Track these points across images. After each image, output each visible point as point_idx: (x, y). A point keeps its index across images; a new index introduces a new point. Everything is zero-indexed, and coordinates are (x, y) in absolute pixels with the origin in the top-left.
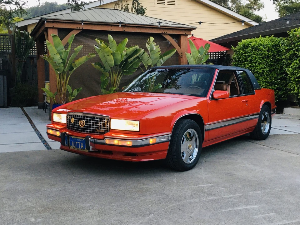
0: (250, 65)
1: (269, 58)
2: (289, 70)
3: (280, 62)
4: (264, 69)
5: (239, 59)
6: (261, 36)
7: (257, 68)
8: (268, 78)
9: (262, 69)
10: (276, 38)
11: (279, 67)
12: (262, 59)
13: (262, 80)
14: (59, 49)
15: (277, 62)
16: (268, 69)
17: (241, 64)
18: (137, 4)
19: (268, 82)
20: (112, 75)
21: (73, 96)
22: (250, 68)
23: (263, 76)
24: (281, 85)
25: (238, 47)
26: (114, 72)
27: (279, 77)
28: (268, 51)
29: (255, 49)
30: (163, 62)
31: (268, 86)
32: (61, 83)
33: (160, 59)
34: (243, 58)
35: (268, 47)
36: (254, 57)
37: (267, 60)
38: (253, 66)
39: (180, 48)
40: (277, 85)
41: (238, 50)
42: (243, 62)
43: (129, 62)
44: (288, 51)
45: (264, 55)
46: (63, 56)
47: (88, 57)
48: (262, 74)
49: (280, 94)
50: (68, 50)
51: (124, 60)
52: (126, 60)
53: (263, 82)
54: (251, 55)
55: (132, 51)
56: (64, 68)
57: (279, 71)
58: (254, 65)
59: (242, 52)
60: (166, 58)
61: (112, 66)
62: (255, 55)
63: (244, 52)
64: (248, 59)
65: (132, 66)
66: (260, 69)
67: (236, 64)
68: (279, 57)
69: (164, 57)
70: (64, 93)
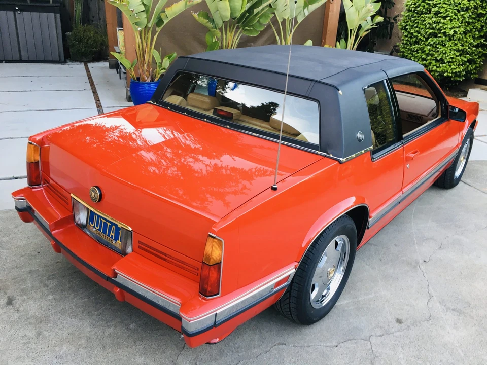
1: (467, 11)
3: (482, 19)
4: (457, 30)
7: (446, 26)
8: (459, 44)
9: (454, 28)
11: (480, 27)
12: (457, 12)
13: (451, 46)
15: (477, 18)
17: (418, 17)
19: (458, 51)
20: (226, 34)
21: (163, 68)
22: (434, 26)
23: (453, 40)
27: (475, 43)
30: (307, 14)
31: (457, 56)
32: (142, 46)
33: (304, 8)
34: (424, 6)
36: (444, 8)
37: (464, 14)
38: (440, 23)
40: (470, 55)
42: (422, 13)
43: (255, 13)
45: (462, 6)
47: (188, 4)
48: (451, 38)
49: (470, 69)
52: (250, 10)
53: (450, 49)
54: (440, 3)
56: (148, 22)
57: (477, 33)
58: (441, 21)
60: (313, 7)
61: (227, 20)
62: (446, 4)
64: (433, 10)
65: (258, 21)
66: (451, 29)
67: (409, 15)
68: (482, 10)
69: (310, 6)
70: (148, 64)
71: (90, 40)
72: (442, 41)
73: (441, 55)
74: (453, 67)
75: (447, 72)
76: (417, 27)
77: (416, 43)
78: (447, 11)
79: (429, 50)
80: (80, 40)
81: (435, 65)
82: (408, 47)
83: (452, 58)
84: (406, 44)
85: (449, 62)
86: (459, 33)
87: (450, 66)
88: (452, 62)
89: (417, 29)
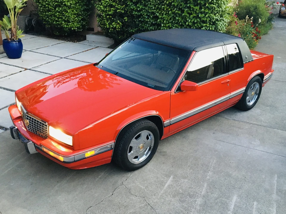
4: (71, 2)
8: (75, 11)
13: (71, 12)
19: (75, 14)
23: (71, 8)
27: (82, 9)
31: (75, 18)
40: (82, 16)
48: (69, 7)
49: (84, 24)
53: (71, 14)
66: (68, 2)
72: (65, 9)
73: (67, 18)
74: (75, 24)
75: (73, 27)
77: (49, 11)
79: (59, 15)
81: (65, 24)
82: (44, 14)
83: (73, 19)
84: (42, 12)
85: (73, 21)
86: (73, 4)
89: (47, 2)
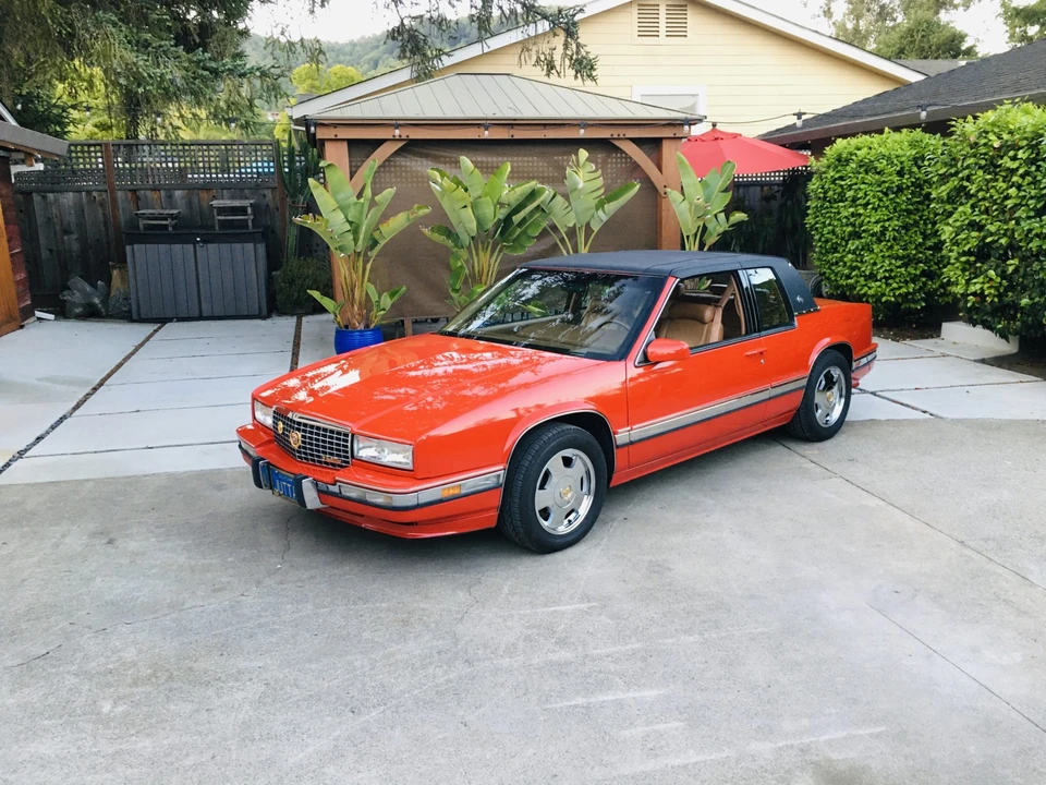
0: (852, 210)
1: (902, 193)
2: (947, 232)
4: (887, 224)
5: (825, 192)
6: (887, 129)
7: (868, 219)
8: (896, 248)
9: (882, 221)
10: (928, 135)
12: (881, 196)
13: (881, 251)
14: (341, 196)
16: (896, 223)
17: (830, 208)
18: (574, 46)
19: (898, 258)
20: (477, 255)
21: (381, 308)
22: (853, 220)
23: (885, 240)
24: (935, 264)
25: (824, 161)
26: (480, 246)
28: (900, 173)
29: (867, 167)
30: (605, 218)
31: (898, 267)
32: (351, 279)
33: (597, 209)
34: (835, 191)
35: (901, 163)
36: (862, 190)
37: (896, 197)
38: (860, 215)
39: (661, 171)
41: (824, 170)
42: (836, 202)
43: (516, 222)
44: (944, 178)
45: (888, 185)
46: (350, 215)
47: (411, 217)
48: (880, 237)
50: (362, 200)
51: (501, 217)
52: (508, 219)
53: (883, 257)
54: (856, 184)
55: (521, 196)
56: (356, 245)
58: (861, 211)
59: (832, 174)
60: (612, 207)
61: (474, 234)
62: (865, 184)
63: (837, 176)
64: (848, 195)
65: (524, 232)
66: (877, 222)
69: (606, 206)
70: (360, 303)
71: (307, 280)
72: (867, 244)
73: (870, 267)
74: (895, 285)
75: (885, 294)
76: (830, 225)
77: (835, 250)
78: (866, 195)
79: (852, 261)
80: (292, 282)
81: (866, 285)
83: (891, 270)
84: (821, 252)
85: (885, 278)
86: (890, 229)
87: (887, 285)
88: (890, 277)
89: (830, 228)
